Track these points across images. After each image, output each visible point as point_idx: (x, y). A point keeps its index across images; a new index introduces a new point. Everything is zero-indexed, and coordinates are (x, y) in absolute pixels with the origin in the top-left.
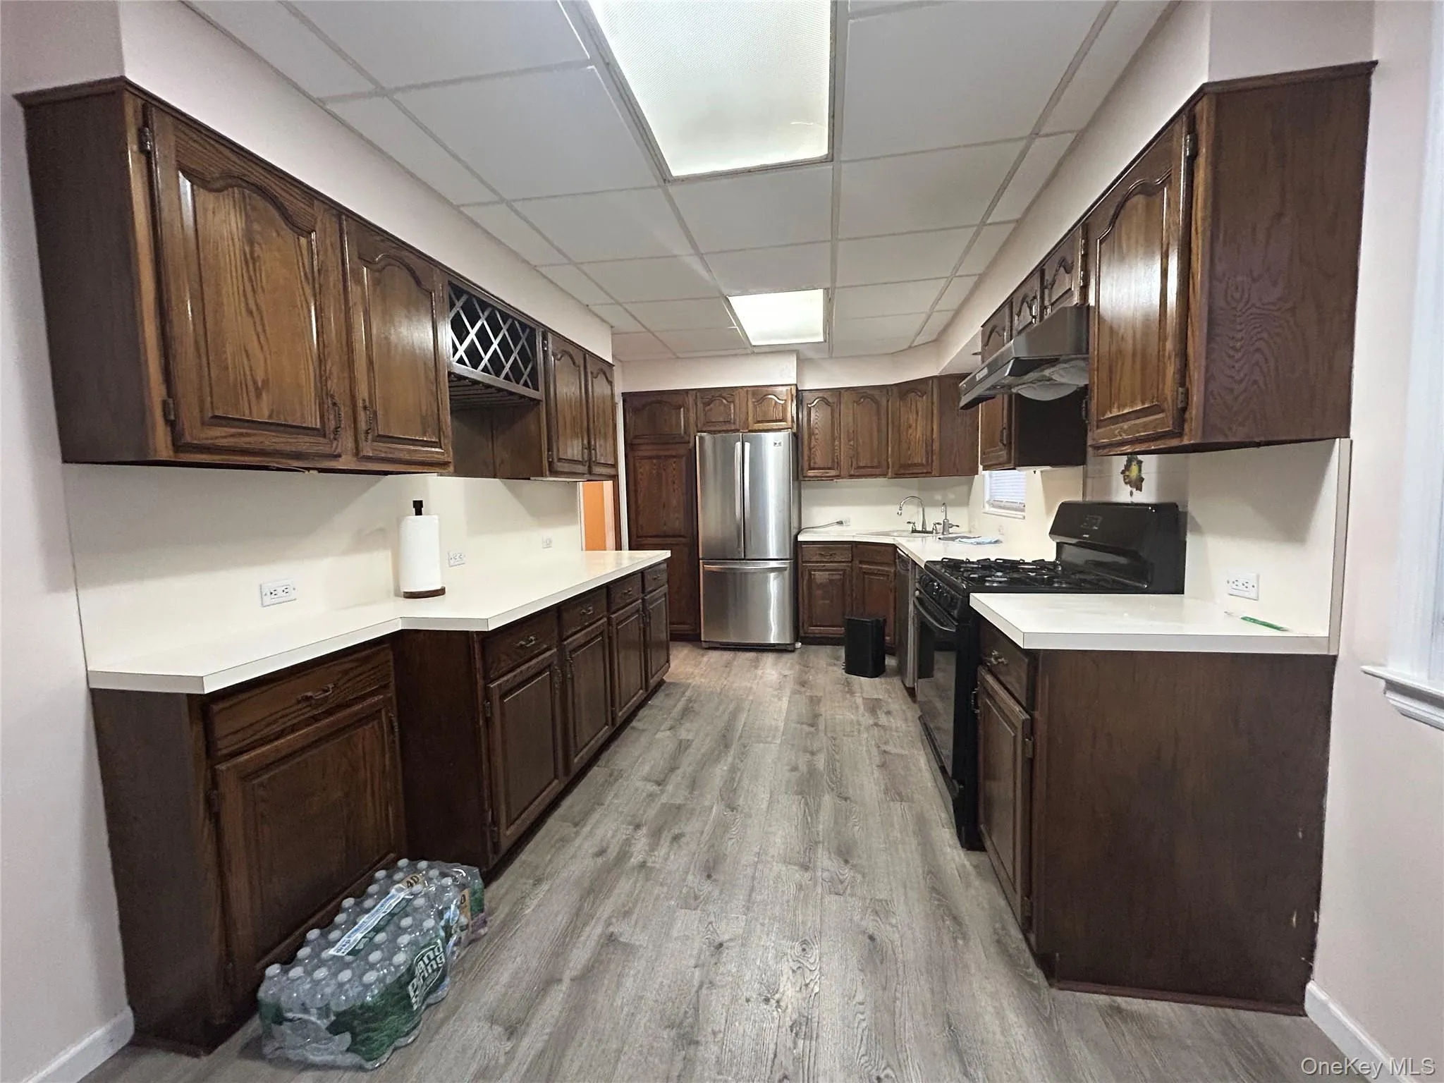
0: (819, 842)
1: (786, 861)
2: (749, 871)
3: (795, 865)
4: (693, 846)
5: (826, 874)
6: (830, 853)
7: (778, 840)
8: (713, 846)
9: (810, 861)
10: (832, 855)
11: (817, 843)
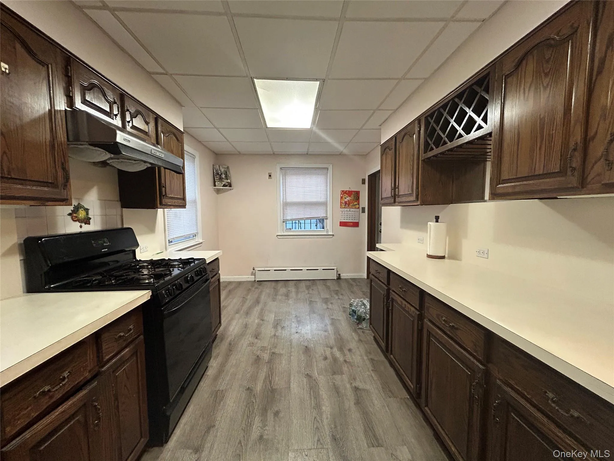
0: (267, 363)
1: (281, 355)
2: (293, 350)
3: (277, 354)
4: (317, 356)
5: (266, 352)
6: (263, 359)
7: (284, 362)
8: (310, 357)
9: (271, 355)
10: (262, 358)
11: (268, 362)
